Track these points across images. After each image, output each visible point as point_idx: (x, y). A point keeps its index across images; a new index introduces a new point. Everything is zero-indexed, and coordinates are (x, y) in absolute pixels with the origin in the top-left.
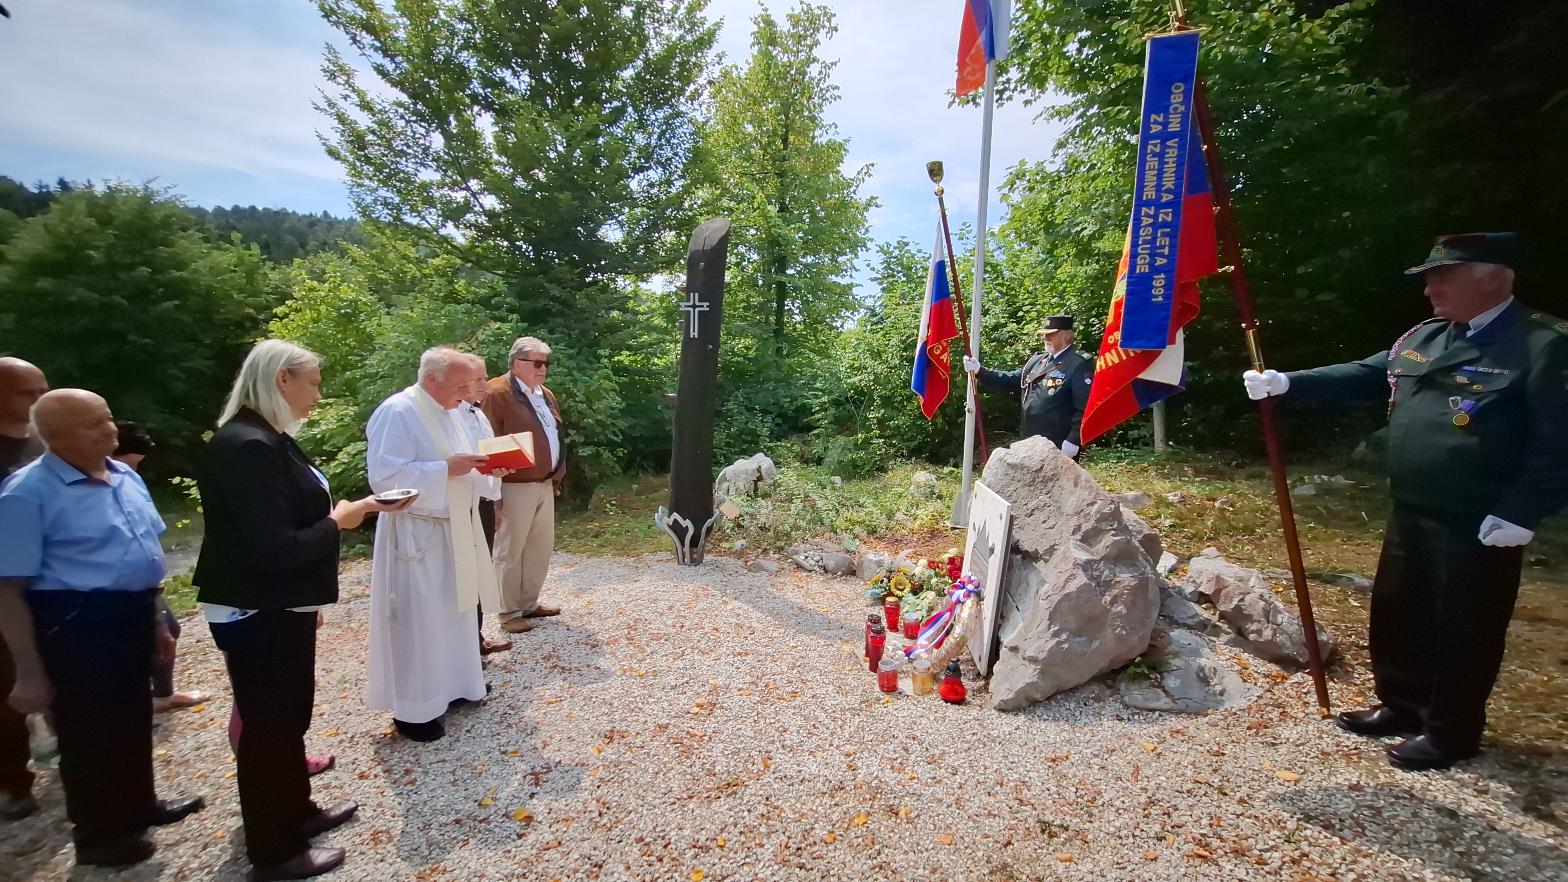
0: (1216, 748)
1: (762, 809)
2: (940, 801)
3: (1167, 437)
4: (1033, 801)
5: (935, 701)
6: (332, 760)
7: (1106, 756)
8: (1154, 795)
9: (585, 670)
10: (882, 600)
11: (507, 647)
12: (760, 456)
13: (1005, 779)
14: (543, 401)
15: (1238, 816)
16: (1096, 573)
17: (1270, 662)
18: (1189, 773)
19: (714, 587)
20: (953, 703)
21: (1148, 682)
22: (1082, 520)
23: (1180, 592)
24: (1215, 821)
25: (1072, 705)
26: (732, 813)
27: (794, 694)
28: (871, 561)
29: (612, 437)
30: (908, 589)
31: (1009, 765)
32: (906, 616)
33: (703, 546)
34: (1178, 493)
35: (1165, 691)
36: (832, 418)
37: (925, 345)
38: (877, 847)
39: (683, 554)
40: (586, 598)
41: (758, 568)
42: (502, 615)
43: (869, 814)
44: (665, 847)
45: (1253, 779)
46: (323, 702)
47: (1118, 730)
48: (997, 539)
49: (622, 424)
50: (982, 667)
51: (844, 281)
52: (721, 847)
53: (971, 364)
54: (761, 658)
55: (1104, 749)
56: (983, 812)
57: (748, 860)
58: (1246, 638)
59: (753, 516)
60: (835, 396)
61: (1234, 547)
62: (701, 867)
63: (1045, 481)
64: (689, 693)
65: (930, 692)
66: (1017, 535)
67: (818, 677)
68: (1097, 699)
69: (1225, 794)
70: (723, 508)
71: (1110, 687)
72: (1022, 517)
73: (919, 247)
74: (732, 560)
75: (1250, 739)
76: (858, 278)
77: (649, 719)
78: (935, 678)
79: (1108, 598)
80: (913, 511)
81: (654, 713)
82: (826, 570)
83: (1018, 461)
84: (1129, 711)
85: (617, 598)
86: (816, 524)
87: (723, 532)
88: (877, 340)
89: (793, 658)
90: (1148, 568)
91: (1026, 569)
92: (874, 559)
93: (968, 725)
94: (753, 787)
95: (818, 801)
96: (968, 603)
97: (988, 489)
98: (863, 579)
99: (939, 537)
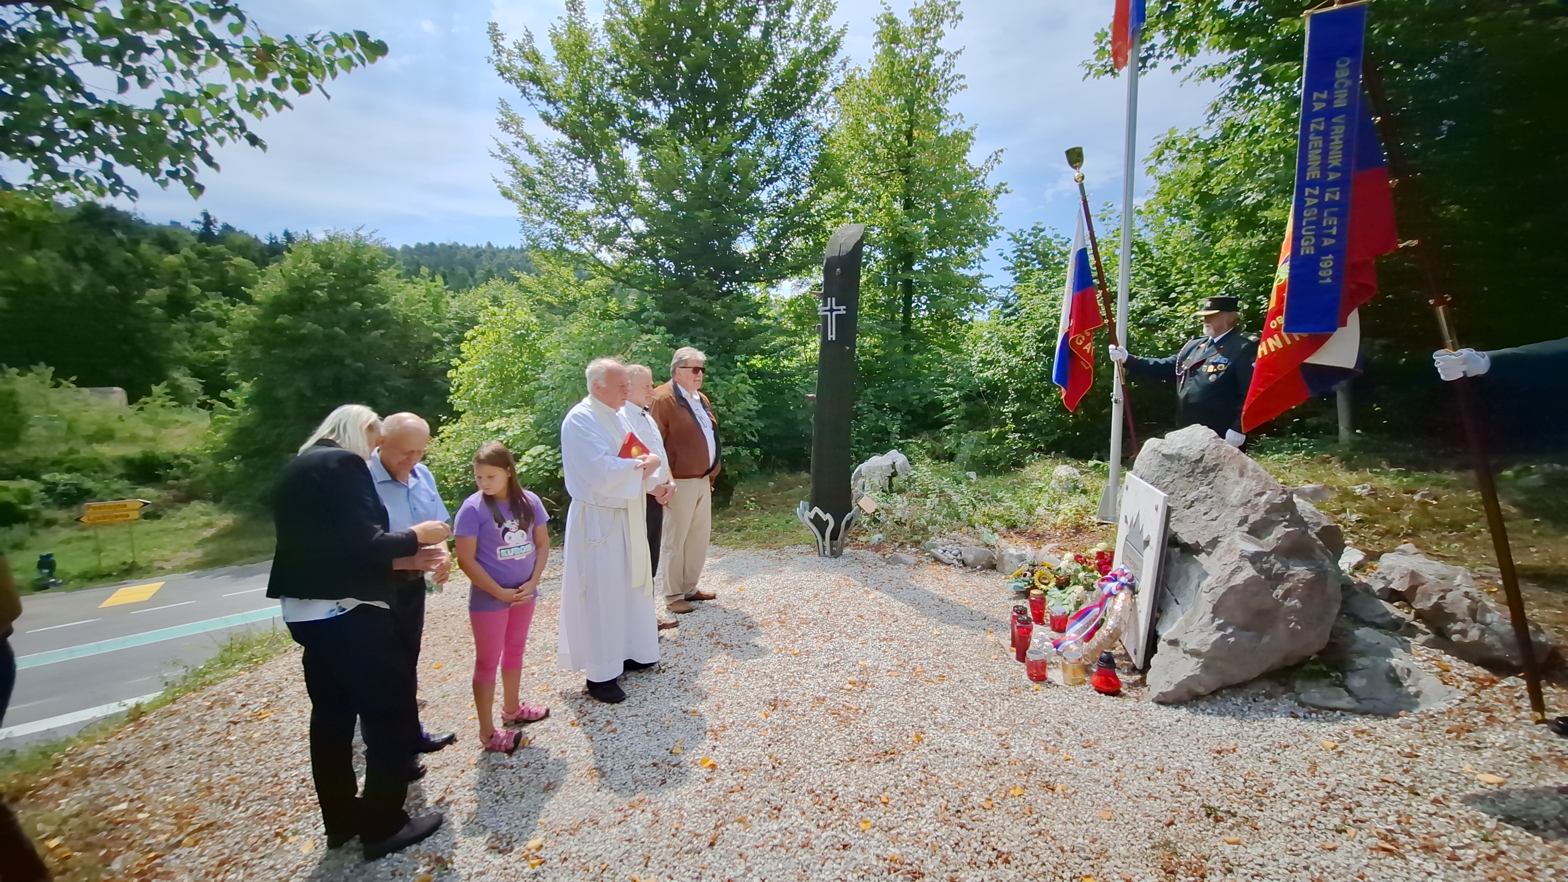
0: (1408, 750)
1: (920, 775)
2: (1097, 781)
3: (1353, 426)
4: (1196, 788)
5: (1088, 691)
6: (548, 711)
7: (1278, 751)
8: (1334, 790)
9: (744, 647)
10: (1026, 594)
11: (675, 625)
12: (893, 452)
13: (1166, 767)
14: (700, 405)
15: (1431, 815)
16: (1266, 566)
17: (1476, 665)
18: (1376, 772)
19: (855, 578)
20: (1106, 694)
21: (1328, 680)
22: (1249, 511)
23: (1367, 588)
24: (1403, 819)
25: (1239, 701)
26: (892, 776)
27: (942, 677)
28: (1011, 555)
29: (750, 437)
30: (1053, 583)
31: (1171, 754)
32: (1052, 609)
33: (842, 540)
34: (1368, 485)
35: (1348, 690)
36: (963, 413)
37: (1066, 336)
38: (1035, 816)
39: (824, 547)
40: (736, 587)
41: (896, 561)
42: (668, 597)
43: (1025, 787)
44: (834, 799)
45: (1450, 781)
46: (532, 665)
47: (1292, 727)
48: (1153, 531)
49: (760, 424)
50: (1138, 661)
51: (972, 273)
52: (885, 803)
53: (1118, 353)
54: (906, 644)
55: (1277, 745)
56: (1143, 794)
57: (911, 816)
58: (1449, 639)
59: (889, 512)
60: (966, 391)
61: (1439, 545)
62: (868, 818)
63: (1206, 472)
64: (842, 672)
65: (1083, 682)
66: (1174, 527)
67: (965, 664)
68: (1268, 696)
69: (1418, 794)
70: (860, 503)
71: (1283, 685)
72: (1181, 509)
73: (1055, 232)
74: (870, 553)
75: (1450, 742)
76: (986, 268)
77: (806, 692)
78: (1086, 670)
79: (1279, 592)
80: (1055, 506)
81: (811, 686)
82: (965, 564)
83: (1174, 452)
84: (1306, 709)
85: (766, 586)
86: (952, 519)
87: (861, 526)
88: (1011, 333)
89: (938, 645)
90: (1328, 561)
91: (1186, 561)
92: (1016, 554)
93: (1124, 715)
94: (909, 756)
95: (973, 772)
96: (1122, 595)
97: (1140, 480)
98: (1004, 572)
99: (1085, 532)
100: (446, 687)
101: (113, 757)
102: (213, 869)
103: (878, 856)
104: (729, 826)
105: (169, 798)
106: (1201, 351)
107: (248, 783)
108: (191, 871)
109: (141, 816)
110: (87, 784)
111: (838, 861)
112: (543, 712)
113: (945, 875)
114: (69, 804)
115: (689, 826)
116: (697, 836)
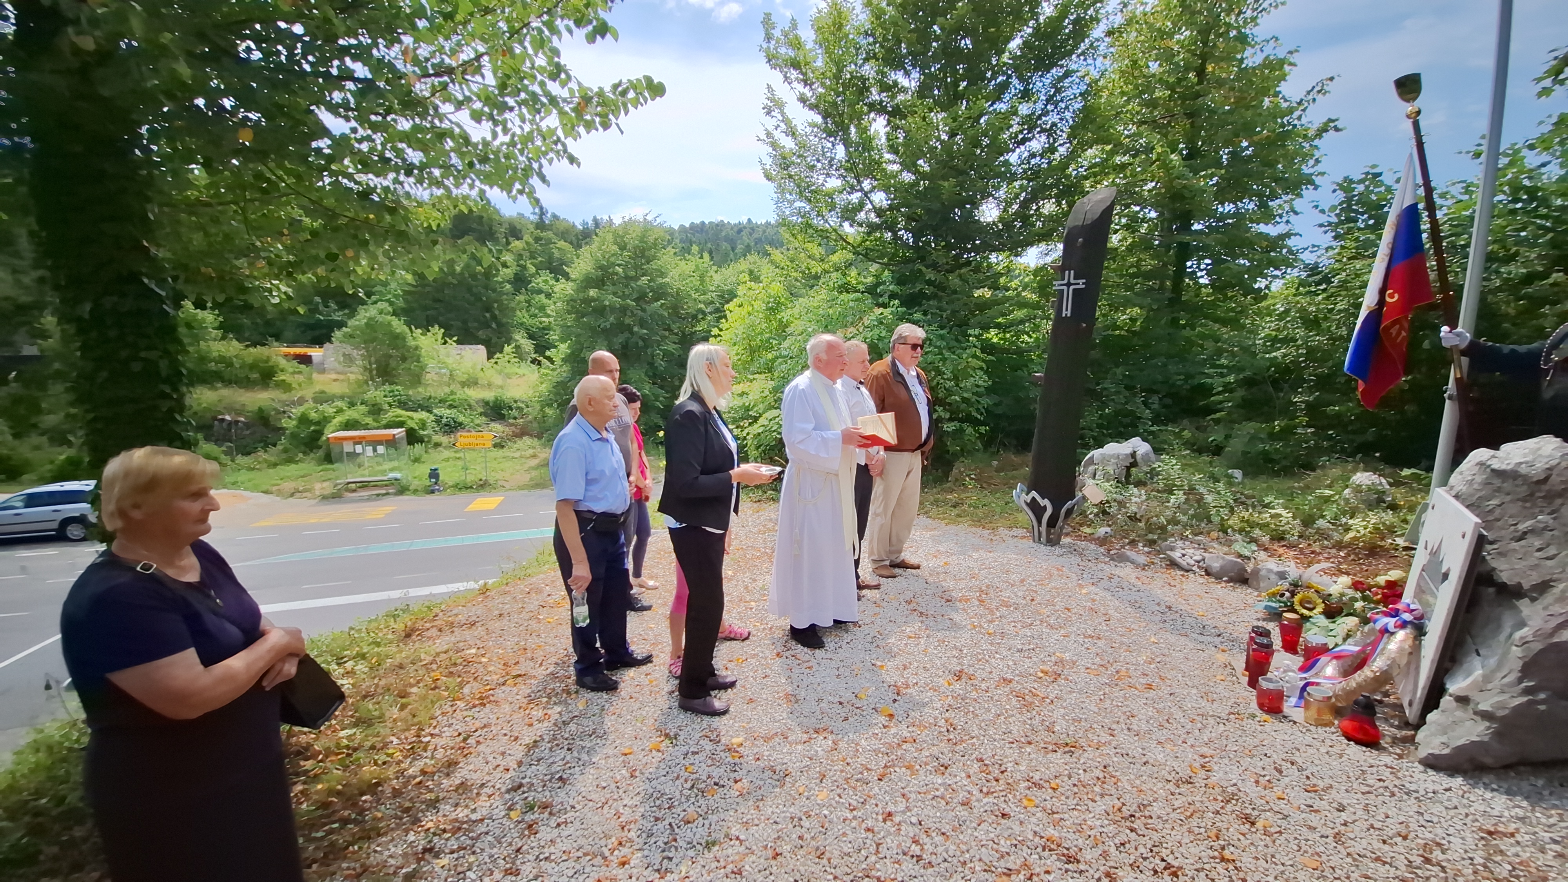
1: (1098, 773)
2: (1312, 828)
5: (1332, 736)
9: (939, 619)
10: (1275, 615)
11: (877, 587)
12: (1136, 440)
13: (1412, 835)
19: (1070, 569)
20: (1358, 742)
26: (1067, 767)
27: (1150, 687)
28: (1270, 571)
29: (975, 414)
30: (1320, 608)
32: (1311, 639)
33: (1062, 528)
36: (1238, 401)
38: (1222, 843)
39: (1039, 531)
40: (943, 560)
41: (1122, 558)
43: (1218, 813)
44: (1002, 772)
48: (1455, 562)
49: (986, 401)
50: (1411, 714)
51: (1274, 230)
52: (1054, 789)
54: (1114, 645)
56: (1369, 854)
57: (1078, 807)
59: (1121, 504)
60: (1245, 374)
62: (1033, 798)
63: (1550, 497)
64: (1034, 659)
65: (1329, 724)
66: (1489, 561)
67: (1180, 679)
70: (1086, 492)
72: (1505, 540)
74: (1093, 546)
76: (1297, 223)
77: (994, 670)
78: (1338, 712)
80: (1344, 520)
81: (1000, 667)
82: (1208, 572)
83: (1509, 467)
85: (971, 564)
86: (1201, 520)
87: (1087, 517)
88: (1316, 305)
89: (1153, 653)
91: (1500, 606)
92: (1276, 569)
93: (1374, 770)
94: (1090, 753)
95: (1160, 785)
96: (1401, 634)
97: (1454, 501)
98: (1257, 589)
99: (1381, 557)
101: (469, 617)
102: (524, 705)
103: (1035, 832)
104: (897, 769)
111: (995, 825)
113: (1102, 868)
114: (441, 644)
115: (862, 760)
116: (868, 770)
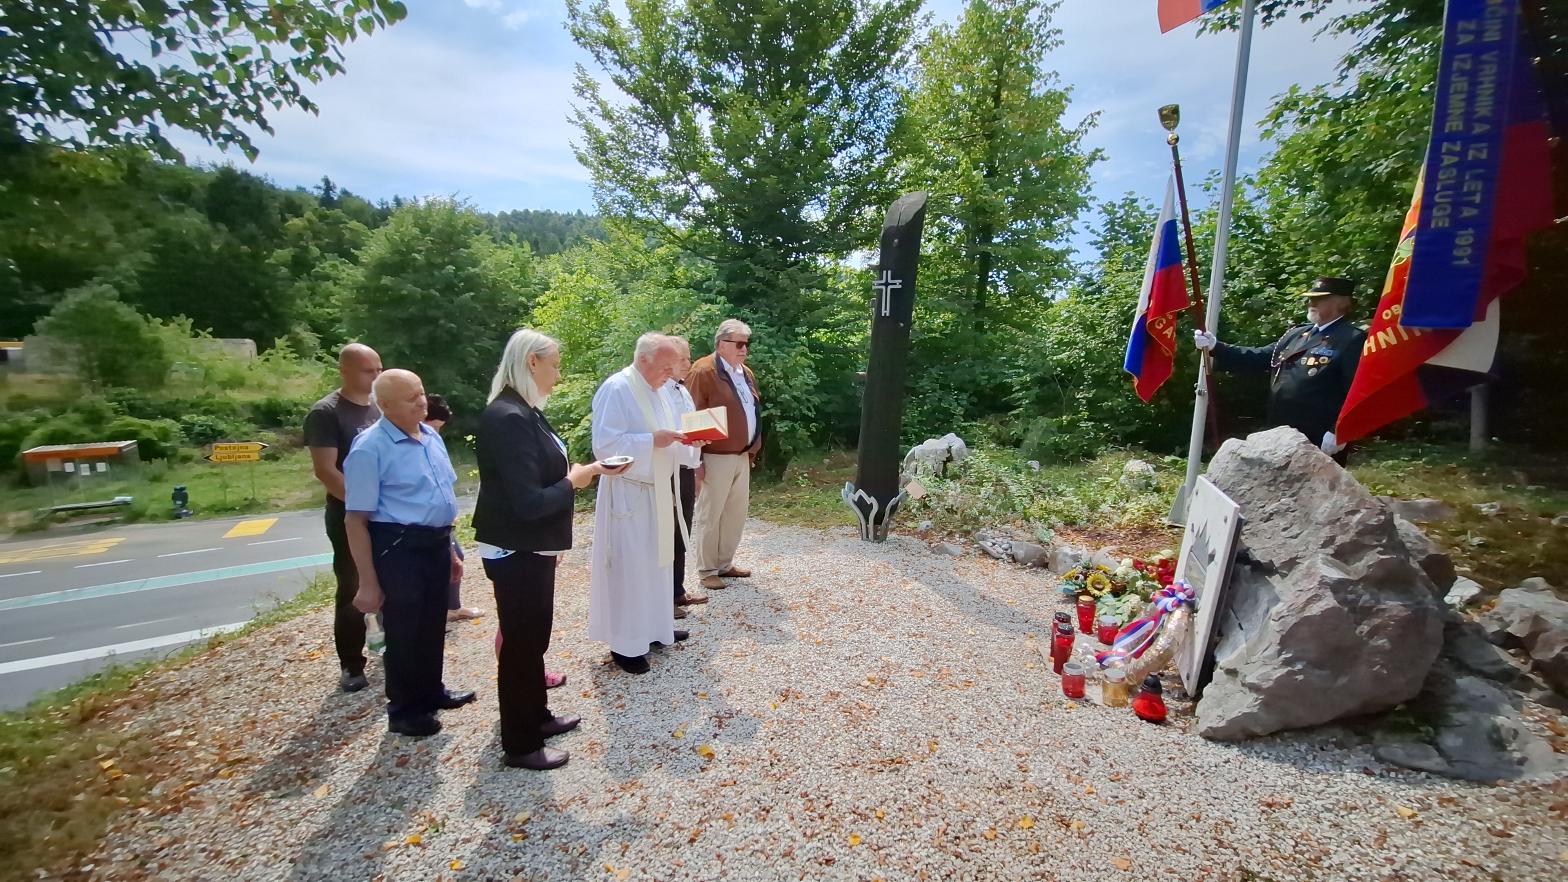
0: (1499, 827)
1: (923, 791)
2: (1119, 822)
3: (1489, 433)
4: (1235, 845)
5: (1127, 716)
6: (564, 679)
7: (1343, 813)
8: (1404, 871)
9: (768, 631)
10: (1073, 598)
11: (704, 601)
12: (951, 436)
13: (1203, 816)
16: (1351, 597)
18: (1457, 851)
19: (895, 566)
20: (1149, 720)
21: (1415, 735)
22: (1337, 531)
23: (1478, 630)
25: (1303, 748)
26: (893, 789)
27: (969, 684)
28: (1066, 555)
29: (806, 412)
30: (1108, 589)
32: (1103, 619)
33: (887, 524)
34: (1498, 504)
35: (1439, 750)
36: (1033, 398)
37: (1144, 318)
38: (1041, 855)
39: (867, 528)
40: (774, 564)
41: (942, 551)
43: (1036, 819)
44: (827, 806)
46: (562, 629)
47: (1364, 785)
48: (1219, 545)
49: (816, 400)
50: (1190, 687)
51: (1056, 247)
52: (880, 818)
54: (936, 642)
55: (1342, 804)
56: (1170, 844)
57: (904, 837)
59: (940, 497)
60: (1037, 374)
62: (859, 833)
63: (1291, 481)
64: (862, 667)
65: (1123, 704)
66: (1247, 541)
67: (996, 671)
68: (1340, 745)
70: (909, 488)
71: (1358, 734)
72: (1257, 522)
73: (1148, 203)
74: (916, 540)
75: (1551, 822)
77: (822, 685)
78: (1130, 690)
79: (1365, 628)
80: (1122, 504)
81: (828, 680)
82: (1014, 559)
83: (1255, 456)
84: (1384, 766)
85: (802, 567)
86: (1007, 509)
87: (909, 512)
88: (1092, 312)
89: (970, 647)
90: (1430, 597)
91: (1256, 582)
92: (1071, 553)
93: (1165, 747)
94: (917, 768)
95: (982, 795)
96: (1178, 613)
97: (1212, 486)
98: (1055, 572)
99: (1152, 535)
100: (479, 644)
101: (182, 684)
102: (238, 803)
103: (860, 877)
104: (713, 823)
105: (218, 729)
106: (1303, 340)
107: (287, 721)
108: (220, 803)
109: (191, 744)
110: (152, 708)
111: (818, 877)
112: (560, 679)
114: (131, 727)
115: (674, 817)
116: (680, 829)
